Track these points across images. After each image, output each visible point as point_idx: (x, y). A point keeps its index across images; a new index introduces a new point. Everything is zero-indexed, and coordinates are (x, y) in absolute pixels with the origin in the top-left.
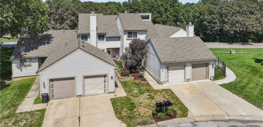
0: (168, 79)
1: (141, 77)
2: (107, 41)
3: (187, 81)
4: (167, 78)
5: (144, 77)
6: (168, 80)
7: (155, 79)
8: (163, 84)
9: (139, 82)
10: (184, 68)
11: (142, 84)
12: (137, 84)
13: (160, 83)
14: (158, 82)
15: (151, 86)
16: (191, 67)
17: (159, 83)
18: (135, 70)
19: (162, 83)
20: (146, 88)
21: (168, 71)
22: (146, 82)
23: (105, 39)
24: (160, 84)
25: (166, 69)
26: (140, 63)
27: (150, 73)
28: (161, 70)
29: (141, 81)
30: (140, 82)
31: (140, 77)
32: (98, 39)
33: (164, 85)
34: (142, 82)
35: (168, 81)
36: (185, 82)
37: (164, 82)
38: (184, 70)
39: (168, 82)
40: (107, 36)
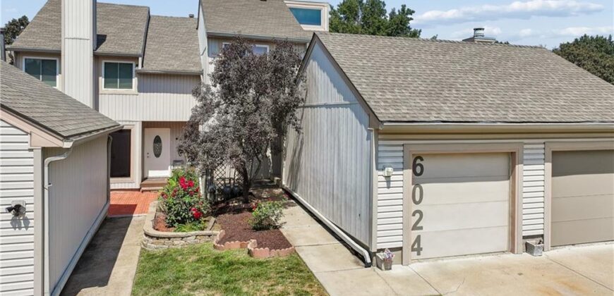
0: (417, 233)
1: (266, 229)
2: (141, 89)
3: (529, 248)
4: (415, 227)
5: (284, 231)
6: (418, 239)
7: (341, 240)
8: (387, 264)
9: (243, 256)
10: (510, 174)
11: (260, 264)
12: (231, 264)
13: (372, 255)
14: (356, 253)
15: (310, 277)
16: (549, 166)
17: (362, 258)
18: (246, 202)
19: (381, 256)
20: (279, 288)
21: (416, 184)
22: (283, 254)
23: (135, 81)
24: (368, 265)
25: (409, 172)
26: (276, 178)
27: (316, 211)
28: (378, 176)
29: (260, 245)
30: (250, 253)
31: (256, 229)
32: (102, 80)
33: (397, 269)
34: (263, 254)
35: (417, 247)
36: (512, 251)
37: (392, 250)
38: (506, 184)
39: (419, 250)
40: (140, 67)
